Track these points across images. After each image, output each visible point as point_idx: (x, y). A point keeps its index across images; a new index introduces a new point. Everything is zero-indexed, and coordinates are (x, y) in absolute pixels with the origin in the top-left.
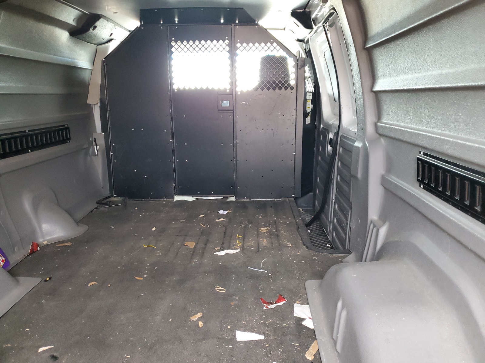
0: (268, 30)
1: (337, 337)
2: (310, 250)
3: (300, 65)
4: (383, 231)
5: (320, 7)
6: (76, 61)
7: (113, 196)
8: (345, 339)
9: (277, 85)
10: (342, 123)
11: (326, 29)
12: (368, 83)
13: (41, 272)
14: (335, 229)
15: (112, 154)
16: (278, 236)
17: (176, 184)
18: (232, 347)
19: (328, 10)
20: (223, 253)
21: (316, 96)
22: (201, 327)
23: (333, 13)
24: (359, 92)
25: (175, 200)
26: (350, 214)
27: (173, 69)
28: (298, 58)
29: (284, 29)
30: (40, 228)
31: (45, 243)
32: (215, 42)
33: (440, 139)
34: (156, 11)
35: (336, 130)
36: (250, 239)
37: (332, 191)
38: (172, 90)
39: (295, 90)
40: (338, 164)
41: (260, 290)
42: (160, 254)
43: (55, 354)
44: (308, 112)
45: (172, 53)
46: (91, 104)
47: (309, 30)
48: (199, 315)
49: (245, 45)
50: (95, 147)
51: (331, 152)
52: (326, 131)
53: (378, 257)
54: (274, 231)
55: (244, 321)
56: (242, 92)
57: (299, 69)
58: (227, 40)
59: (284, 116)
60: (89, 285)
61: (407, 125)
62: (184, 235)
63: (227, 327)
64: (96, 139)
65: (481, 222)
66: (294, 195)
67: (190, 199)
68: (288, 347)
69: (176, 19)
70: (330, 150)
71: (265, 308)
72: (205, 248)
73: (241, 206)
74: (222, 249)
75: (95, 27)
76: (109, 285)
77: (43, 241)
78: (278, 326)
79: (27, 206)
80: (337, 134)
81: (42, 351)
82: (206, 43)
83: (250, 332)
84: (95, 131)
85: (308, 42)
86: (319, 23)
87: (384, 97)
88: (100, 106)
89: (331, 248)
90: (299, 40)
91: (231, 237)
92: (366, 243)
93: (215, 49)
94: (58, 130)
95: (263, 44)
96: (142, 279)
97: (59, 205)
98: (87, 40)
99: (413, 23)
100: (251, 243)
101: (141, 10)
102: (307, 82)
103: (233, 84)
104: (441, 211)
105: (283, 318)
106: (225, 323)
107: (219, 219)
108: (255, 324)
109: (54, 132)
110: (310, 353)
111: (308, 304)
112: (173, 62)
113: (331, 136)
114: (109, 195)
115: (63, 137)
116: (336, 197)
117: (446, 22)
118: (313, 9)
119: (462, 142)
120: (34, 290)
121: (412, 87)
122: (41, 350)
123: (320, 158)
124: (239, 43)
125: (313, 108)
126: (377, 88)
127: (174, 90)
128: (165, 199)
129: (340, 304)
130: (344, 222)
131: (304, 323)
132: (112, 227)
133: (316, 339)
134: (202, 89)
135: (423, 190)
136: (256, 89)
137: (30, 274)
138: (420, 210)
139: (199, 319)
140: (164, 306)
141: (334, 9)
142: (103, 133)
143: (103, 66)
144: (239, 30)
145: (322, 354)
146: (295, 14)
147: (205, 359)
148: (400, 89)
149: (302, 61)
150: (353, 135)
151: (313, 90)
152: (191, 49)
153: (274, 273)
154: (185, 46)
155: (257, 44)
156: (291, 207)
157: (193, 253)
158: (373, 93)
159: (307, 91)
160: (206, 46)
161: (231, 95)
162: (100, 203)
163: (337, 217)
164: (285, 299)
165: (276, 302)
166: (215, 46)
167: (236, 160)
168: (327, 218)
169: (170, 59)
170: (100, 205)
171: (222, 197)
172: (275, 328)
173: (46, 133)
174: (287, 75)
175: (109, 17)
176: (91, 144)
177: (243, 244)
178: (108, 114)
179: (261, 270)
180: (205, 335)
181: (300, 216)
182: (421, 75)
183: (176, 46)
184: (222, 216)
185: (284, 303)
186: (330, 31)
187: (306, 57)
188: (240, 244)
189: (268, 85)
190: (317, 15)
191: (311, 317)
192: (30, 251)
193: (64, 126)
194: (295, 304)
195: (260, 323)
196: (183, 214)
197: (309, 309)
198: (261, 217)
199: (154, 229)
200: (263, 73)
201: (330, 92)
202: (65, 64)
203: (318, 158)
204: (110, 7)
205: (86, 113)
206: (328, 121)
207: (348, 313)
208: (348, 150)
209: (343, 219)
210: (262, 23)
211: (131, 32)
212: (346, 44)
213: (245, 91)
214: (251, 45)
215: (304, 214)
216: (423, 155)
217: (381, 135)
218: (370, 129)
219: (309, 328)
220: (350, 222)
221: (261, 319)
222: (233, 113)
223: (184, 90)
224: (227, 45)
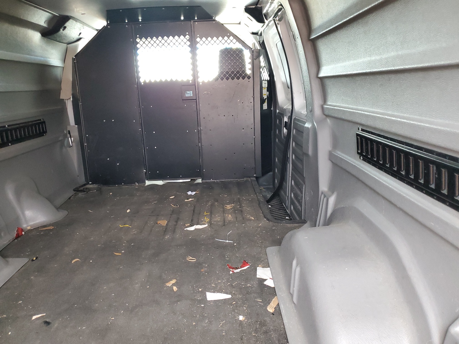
0: (224, 25)
1: (293, 290)
2: (271, 222)
3: (255, 55)
4: (332, 200)
5: (269, 3)
6: (49, 59)
7: (88, 184)
8: (299, 291)
9: (235, 75)
10: (294, 107)
11: (277, 23)
12: (314, 70)
13: (27, 253)
14: (292, 203)
15: (85, 144)
16: (242, 211)
17: (146, 170)
18: (203, 305)
19: (277, 6)
20: (192, 228)
21: (271, 83)
22: (175, 291)
23: (281, 9)
24: (307, 79)
25: (146, 185)
26: (304, 188)
27: (139, 64)
28: (253, 50)
29: (240, 23)
30: (23, 214)
31: (29, 228)
32: (176, 37)
33: (373, 117)
34: (121, 11)
35: (289, 114)
36: (217, 216)
37: (288, 169)
38: (139, 83)
39: (251, 79)
40: (292, 144)
41: (227, 258)
42: (135, 232)
43: (47, 320)
44: (264, 99)
45: (138, 49)
46: (64, 99)
47: (262, 24)
48: (174, 281)
49: (204, 39)
50: (70, 139)
51: (286, 134)
52: (282, 114)
53: (328, 222)
54: (238, 207)
55: (213, 284)
56: (203, 82)
57: (254, 60)
58: (187, 35)
59: (243, 103)
60: (73, 262)
61: (347, 106)
62: (156, 214)
63: (199, 290)
64: (70, 132)
65: (406, 184)
66: (255, 175)
67: (160, 183)
68: (252, 302)
69: (140, 18)
70: (286, 132)
71: (231, 273)
72: (176, 225)
73: (207, 187)
74: (191, 225)
75: (65, 28)
76: (91, 261)
77: (26, 226)
78: (243, 286)
79: (10, 195)
80: (290, 118)
81: (36, 319)
82: (168, 38)
83: (219, 293)
84: (69, 125)
85: (261, 35)
86: (270, 17)
87: (328, 82)
88: (72, 100)
89: (289, 220)
90: (253, 33)
91: (200, 214)
92: (318, 211)
93: (177, 44)
94: (35, 125)
95: (220, 38)
96: (120, 254)
97: (39, 193)
98: (58, 39)
99: (346, 18)
100: (218, 218)
101: (107, 11)
102: (263, 72)
103: (195, 75)
104: (377, 178)
105: (247, 280)
106: (196, 287)
107: (188, 199)
108: (223, 285)
109: (32, 126)
110: (271, 306)
111: (269, 267)
112: (138, 58)
113: (286, 119)
114: (85, 183)
115: (39, 130)
116: (292, 174)
117: (371, 18)
118: (264, 5)
119: (389, 117)
120: (23, 268)
121: (349, 73)
122: (34, 317)
123: (277, 140)
124: (198, 38)
125: (269, 95)
126: (321, 75)
127: (140, 83)
128: (137, 184)
129: (294, 263)
130: (299, 195)
131: (265, 283)
132: (90, 211)
133: (276, 295)
134: (166, 81)
135: (362, 161)
136: (216, 79)
137: (17, 255)
138: (361, 179)
139: (173, 285)
140: (141, 276)
141: (281, 5)
142: (77, 126)
143: (74, 63)
144: (198, 25)
145: (282, 307)
146: (248, 10)
147: (181, 317)
148: (340, 74)
149: (257, 52)
150: (304, 117)
151: (268, 78)
152: (155, 45)
153: (239, 244)
154: (149, 42)
155: (215, 38)
156: (252, 185)
157: (166, 230)
158: (318, 79)
159: (263, 79)
160: (169, 41)
161: (194, 85)
162: (77, 190)
163: (293, 192)
164: (249, 264)
165: (241, 267)
166: (177, 41)
167: (201, 145)
168: (286, 194)
169: (136, 55)
170: (77, 193)
171: (190, 180)
172: (241, 289)
173: (24, 127)
174: (244, 66)
175: (77, 18)
176: (65, 136)
177: (211, 220)
178: (81, 108)
179: (227, 241)
180: (179, 297)
181: (261, 193)
182: (355, 62)
183: (141, 43)
184: (191, 196)
185: (248, 268)
186: (280, 25)
187: (261, 49)
188: (208, 220)
189: (227, 76)
190: (268, 10)
191: (272, 278)
192: (15, 235)
193: (40, 120)
194: (258, 268)
195: (228, 285)
196: (155, 196)
197: (270, 271)
198: (226, 196)
199: (128, 211)
200: (222, 65)
201: (283, 79)
202: (38, 63)
203: (276, 140)
204: (78, 9)
205: (59, 107)
206: (283, 106)
207: (301, 269)
208: (301, 131)
209: (299, 192)
210: (219, 18)
211: (98, 31)
212: (294, 36)
213: (206, 81)
214: (209, 39)
215: (265, 192)
216: (361, 131)
217: (327, 116)
218: (317, 111)
219: (270, 287)
220: (305, 195)
221: (228, 281)
222: (196, 102)
223: (150, 83)
224: (188, 40)
